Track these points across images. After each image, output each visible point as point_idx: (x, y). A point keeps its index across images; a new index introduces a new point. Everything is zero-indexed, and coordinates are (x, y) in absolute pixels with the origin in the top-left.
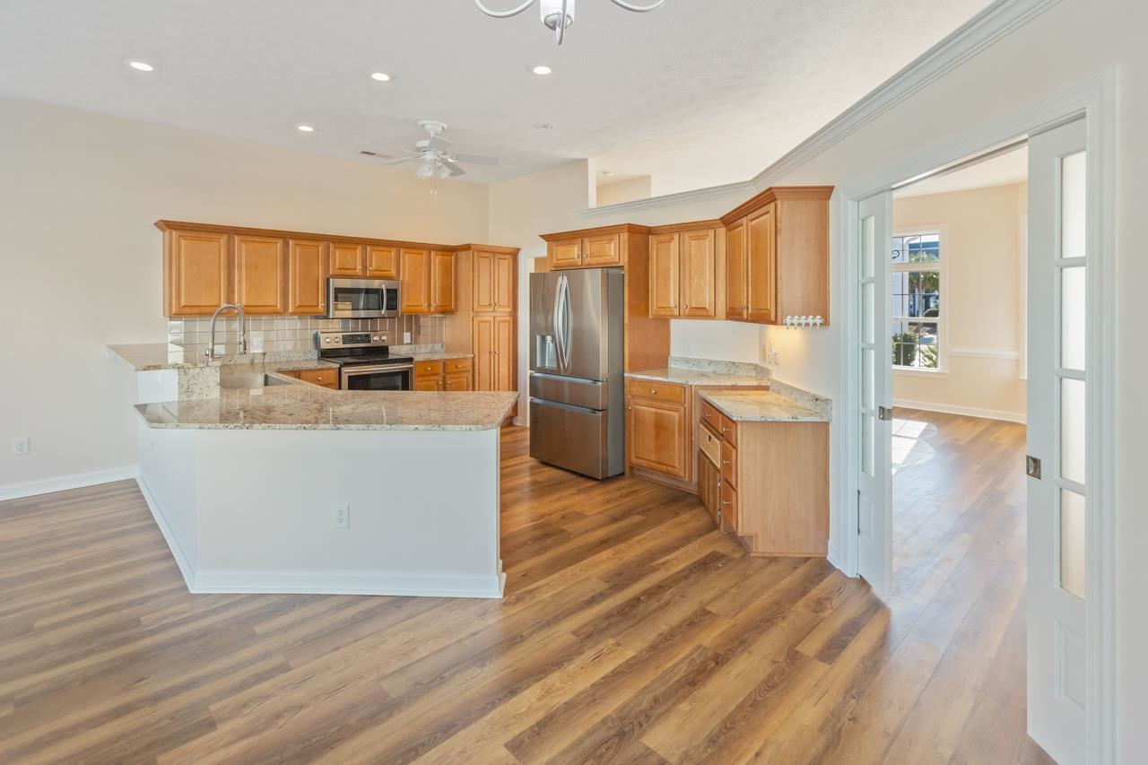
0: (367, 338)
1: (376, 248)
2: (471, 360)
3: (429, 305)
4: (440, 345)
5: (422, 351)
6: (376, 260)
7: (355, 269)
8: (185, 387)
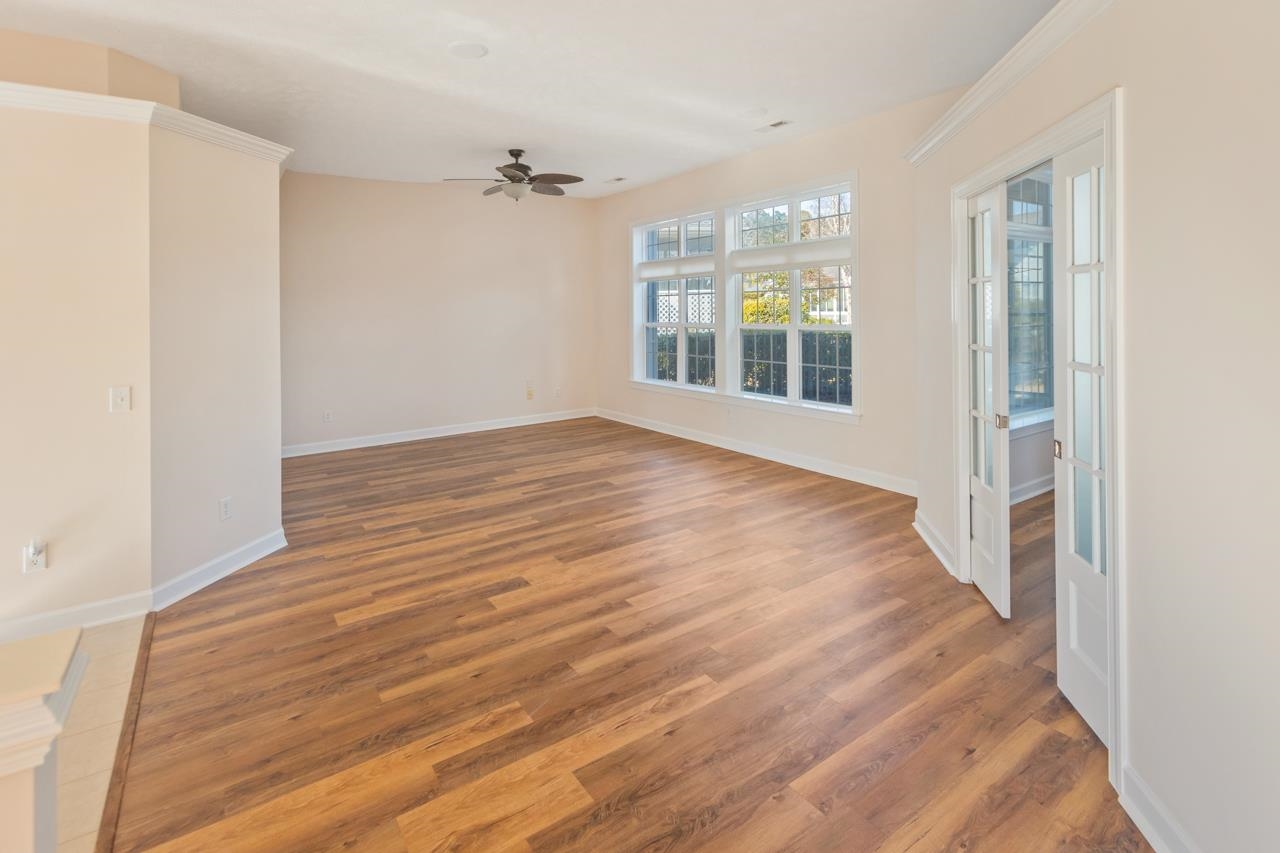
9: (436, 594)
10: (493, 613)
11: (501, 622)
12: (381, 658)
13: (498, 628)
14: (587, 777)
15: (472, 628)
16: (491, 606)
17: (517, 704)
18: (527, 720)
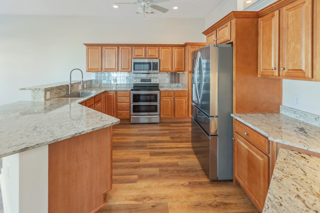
0: (150, 80)
1: (150, 47)
2: (187, 91)
3: (172, 68)
4: (181, 84)
5: (173, 86)
6: (151, 52)
7: (142, 55)
8: (34, 97)
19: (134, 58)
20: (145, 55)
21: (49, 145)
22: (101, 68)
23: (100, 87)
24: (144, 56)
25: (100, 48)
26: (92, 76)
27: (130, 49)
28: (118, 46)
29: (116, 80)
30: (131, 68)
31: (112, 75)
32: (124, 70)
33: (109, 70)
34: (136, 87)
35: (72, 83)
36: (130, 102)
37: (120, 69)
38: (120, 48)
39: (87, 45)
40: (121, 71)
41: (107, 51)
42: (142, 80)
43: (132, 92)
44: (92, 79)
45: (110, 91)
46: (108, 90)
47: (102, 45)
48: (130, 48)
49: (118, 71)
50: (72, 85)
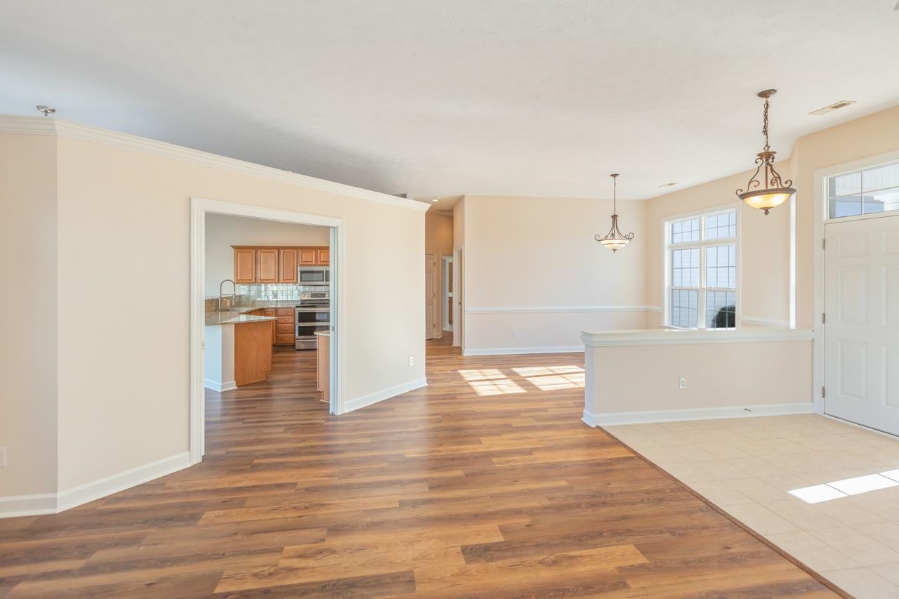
9: (555, 563)
10: (501, 523)
11: (496, 513)
12: (578, 506)
13: (501, 508)
14: (480, 442)
15: (518, 512)
16: (503, 530)
17: (498, 465)
18: (494, 460)
19: (301, 265)
20: (316, 260)
21: (235, 324)
22: (255, 279)
23: (252, 305)
24: (314, 263)
25: (254, 251)
26: (243, 290)
27: (295, 253)
28: (279, 248)
29: (276, 296)
30: (297, 279)
31: (271, 289)
32: (287, 281)
33: (267, 281)
34: (304, 304)
35: (222, 296)
36: (294, 323)
37: (281, 280)
38: (282, 251)
39: (235, 247)
40: (283, 283)
41: (262, 256)
42: (313, 295)
43: (296, 309)
44: (241, 294)
45: (268, 308)
46: (265, 307)
47: (256, 248)
48: (295, 251)
49: (279, 282)
50: (222, 299)
